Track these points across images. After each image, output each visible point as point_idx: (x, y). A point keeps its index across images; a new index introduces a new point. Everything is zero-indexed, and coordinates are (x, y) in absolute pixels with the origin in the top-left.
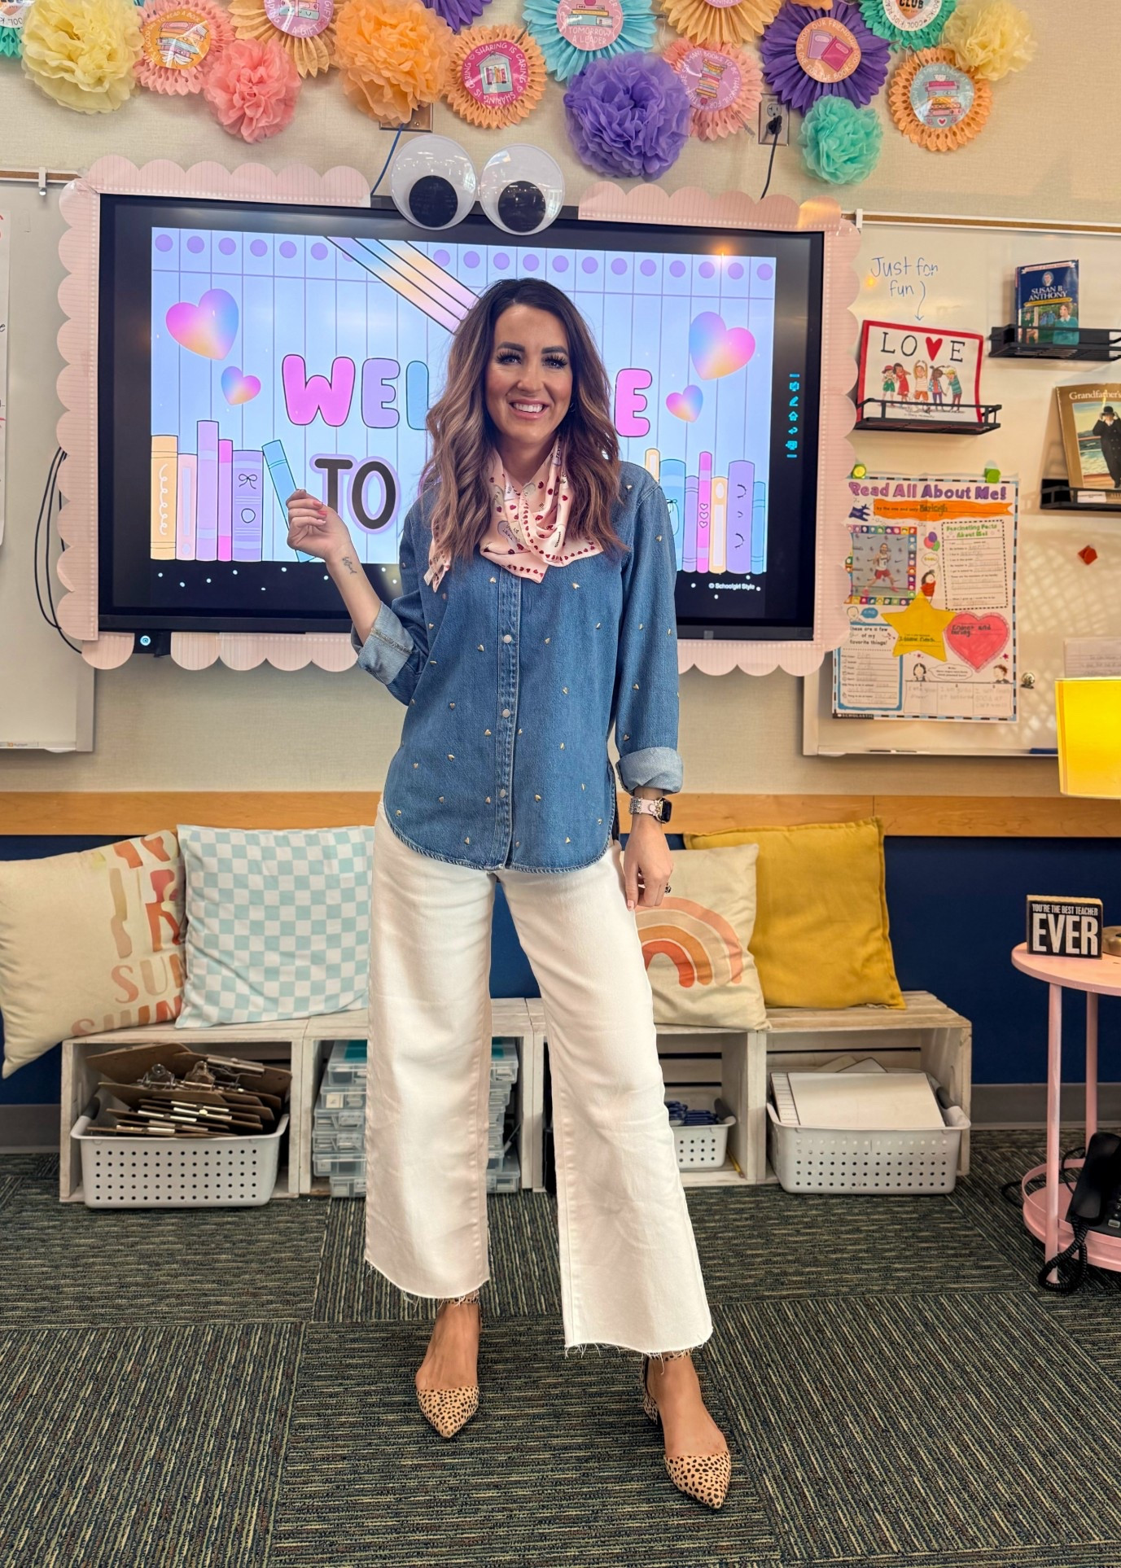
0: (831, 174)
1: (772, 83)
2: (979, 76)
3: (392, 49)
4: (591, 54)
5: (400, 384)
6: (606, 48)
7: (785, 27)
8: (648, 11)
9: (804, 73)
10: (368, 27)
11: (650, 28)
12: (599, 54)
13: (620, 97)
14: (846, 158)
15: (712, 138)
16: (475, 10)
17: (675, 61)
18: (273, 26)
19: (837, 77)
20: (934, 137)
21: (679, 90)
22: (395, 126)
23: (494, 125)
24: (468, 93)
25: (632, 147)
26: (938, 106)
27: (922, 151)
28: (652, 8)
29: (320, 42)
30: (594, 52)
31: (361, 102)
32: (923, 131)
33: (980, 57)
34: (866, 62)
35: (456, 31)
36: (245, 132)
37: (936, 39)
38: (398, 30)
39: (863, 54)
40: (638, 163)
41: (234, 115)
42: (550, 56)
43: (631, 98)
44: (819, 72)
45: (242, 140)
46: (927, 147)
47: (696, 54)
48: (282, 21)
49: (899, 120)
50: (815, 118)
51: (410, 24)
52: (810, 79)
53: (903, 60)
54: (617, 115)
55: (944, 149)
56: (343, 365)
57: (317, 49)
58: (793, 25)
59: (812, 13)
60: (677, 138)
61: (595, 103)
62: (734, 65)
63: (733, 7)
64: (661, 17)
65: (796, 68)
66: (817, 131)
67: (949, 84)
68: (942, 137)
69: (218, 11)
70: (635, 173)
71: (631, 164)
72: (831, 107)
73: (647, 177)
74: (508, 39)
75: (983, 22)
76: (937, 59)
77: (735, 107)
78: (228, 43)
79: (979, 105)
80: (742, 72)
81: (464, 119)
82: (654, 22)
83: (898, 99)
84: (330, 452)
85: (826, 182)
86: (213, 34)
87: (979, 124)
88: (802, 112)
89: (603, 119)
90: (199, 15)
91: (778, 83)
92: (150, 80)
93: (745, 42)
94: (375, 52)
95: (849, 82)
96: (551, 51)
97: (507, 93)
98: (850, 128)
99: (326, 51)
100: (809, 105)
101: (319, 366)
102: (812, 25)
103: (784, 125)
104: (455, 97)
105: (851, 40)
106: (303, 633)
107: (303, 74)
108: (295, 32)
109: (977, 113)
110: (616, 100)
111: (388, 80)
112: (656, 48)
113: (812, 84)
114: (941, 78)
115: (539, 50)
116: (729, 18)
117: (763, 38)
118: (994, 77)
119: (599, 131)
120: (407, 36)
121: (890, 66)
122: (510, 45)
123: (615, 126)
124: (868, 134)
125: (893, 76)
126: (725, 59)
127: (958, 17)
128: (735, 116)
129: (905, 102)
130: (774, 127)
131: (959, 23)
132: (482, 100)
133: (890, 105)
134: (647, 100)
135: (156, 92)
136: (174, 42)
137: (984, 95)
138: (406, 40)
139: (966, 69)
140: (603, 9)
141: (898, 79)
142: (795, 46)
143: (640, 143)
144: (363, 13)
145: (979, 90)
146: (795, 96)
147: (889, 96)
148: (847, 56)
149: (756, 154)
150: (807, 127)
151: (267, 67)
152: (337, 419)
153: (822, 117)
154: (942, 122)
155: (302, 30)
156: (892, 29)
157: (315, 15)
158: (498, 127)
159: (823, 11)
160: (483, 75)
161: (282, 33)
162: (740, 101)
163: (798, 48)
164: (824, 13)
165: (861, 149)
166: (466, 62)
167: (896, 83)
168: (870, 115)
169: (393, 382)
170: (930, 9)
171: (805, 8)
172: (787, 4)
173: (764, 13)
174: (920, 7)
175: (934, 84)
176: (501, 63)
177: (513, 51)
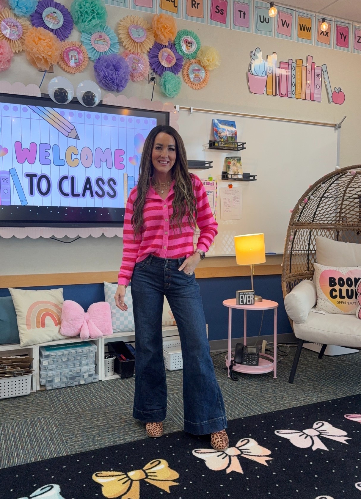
0: (169, 94)
1: (152, 66)
2: (207, 69)
3: (44, 47)
4: (101, 53)
5: (51, 151)
6: (106, 52)
7: (155, 50)
8: (117, 41)
9: (161, 64)
10: (37, 40)
11: (118, 47)
12: (104, 53)
13: (111, 67)
14: (173, 90)
15: (136, 81)
16: (66, 36)
17: (125, 57)
18: (4, 35)
19: (170, 66)
20: (194, 85)
21: (127, 66)
22: (43, 71)
23: (73, 72)
24: (65, 62)
25: (115, 82)
26: (196, 76)
27: (191, 89)
28: (119, 40)
29: (19, 42)
30: (102, 53)
31: (33, 62)
32: (192, 83)
33: (206, 63)
34: (177, 62)
35: (61, 42)
37: (195, 56)
38: (45, 41)
39: (176, 59)
40: (116, 87)
42: (89, 52)
43: (115, 68)
44: (164, 64)
46: (193, 88)
47: (131, 56)
48: (7, 34)
49: (186, 79)
50: (165, 78)
51: (49, 40)
52: (162, 65)
53: (187, 62)
54: (111, 72)
55: (197, 89)
56: (33, 144)
57: (18, 44)
58: (157, 49)
59: (163, 46)
60: (126, 80)
61: (104, 68)
62: (142, 60)
63: (141, 42)
64: (121, 43)
65: (158, 62)
66: (165, 82)
67: (199, 70)
68: (197, 85)
70: (115, 90)
71: (114, 88)
72: (168, 74)
73: (118, 91)
74: (76, 46)
75: (208, 54)
76: (196, 63)
77: (142, 72)
79: (206, 77)
80: (144, 62)
81: (64, 70)
82: (119, 44)
83: (185, 73)
84: (30, 171)
85: (167, 96)
87: (206, 82)
88: (160, 75)
89: (107, 74)
91: (154, 66)
93: (144, 53)
94: (40, 48)
95: (173, 67)
96: (89, 51)
97: (77, 63)
98: (174, 81)
99: (21, 45)
100: (162, 73)
101: (26, 145)
102: (163, 50)
103: (156, 79)
104: (61, 63)
105: (173, 55)
106: (24, 227)
107: (14, 52)
108: (11, 38)
109: (206, 79)
110: (110, 68)
111: (43, 57)
112: (119, 52)
113: (163, 67)
114: (197, 68)
115: (86, 51)
116: (140, 45)
117: (149, 52)
118: (211, 69)
119: (105, 77)
120: (48, 43)
121: (183, 63)
122: (77, 48)
123: (110, 76)
124: (178, 83)
125: (184, 66)
126: (139, 58)
127: (200, 51)
128: (142, 75)
129: (187, 74)
130: (153, 79)
131: (201, 52)
132: (70, 64)
133: (183, 75)
134: (118, 69)
137: (208, 74)
138: (48, 45)
139: (203, 66)
140: (105, 39)
141: (185, 67)
142: (158, 55)
143: (117, 82)
144: (34, 35)
145: (206, 72)
146: (158, 70)
147: (183, 72)
148: (173, 60)
149: (148, 87)
150: (163, 80)
151: (3, 49)
152: (32, 162)
153: (167, 78)
154: (197, 81)
155: (13, 38)
156: (184, 52)
157: (17, 33)
158: (74, 73)
159: (165, 45)
160: (70, 56)
161: (7, 38)
162: (144, 71)
163: (159, 56)
164: (166, 46)
165: (177, 88)
166: (64, 52)
167: (185, 69)
168: (178, 77)
169: (49, 151)
170: (194, 48)
171: (161, 44)
172: (155, 42)
173: (149, 45)
174: (191, 47)
175: (195, 70)
176: (75, 53)
177: (78, 50)
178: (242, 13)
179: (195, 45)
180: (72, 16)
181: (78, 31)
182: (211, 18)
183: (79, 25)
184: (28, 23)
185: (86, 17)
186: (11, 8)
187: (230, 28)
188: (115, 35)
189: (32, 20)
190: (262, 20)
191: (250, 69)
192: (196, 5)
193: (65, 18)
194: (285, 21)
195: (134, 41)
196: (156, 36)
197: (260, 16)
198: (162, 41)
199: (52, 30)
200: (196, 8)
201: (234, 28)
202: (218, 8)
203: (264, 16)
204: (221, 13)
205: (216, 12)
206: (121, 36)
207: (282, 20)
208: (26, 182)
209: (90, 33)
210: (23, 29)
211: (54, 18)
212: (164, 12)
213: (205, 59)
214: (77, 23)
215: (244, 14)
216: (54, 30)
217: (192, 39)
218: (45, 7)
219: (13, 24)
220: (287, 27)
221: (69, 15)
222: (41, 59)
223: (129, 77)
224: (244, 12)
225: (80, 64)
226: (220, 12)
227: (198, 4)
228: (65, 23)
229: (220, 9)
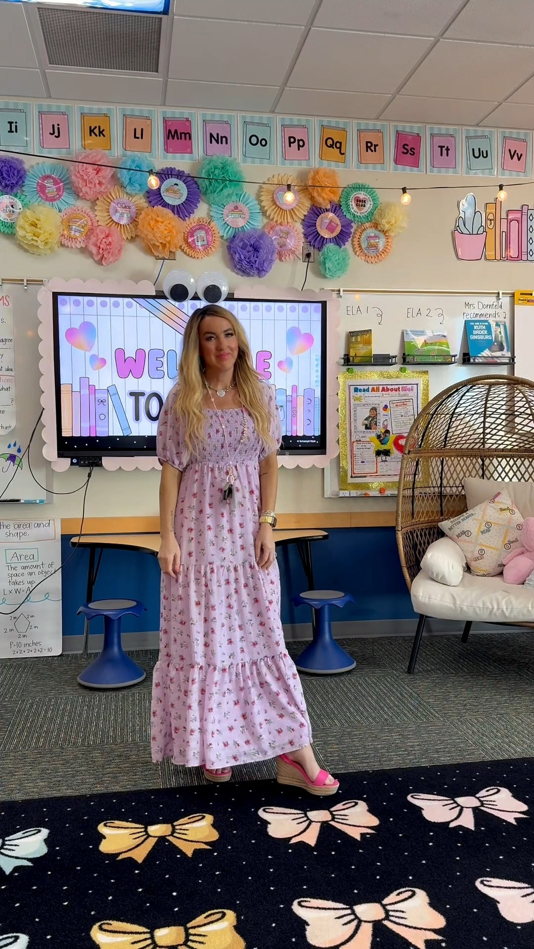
0: (329, 274)
1: (307, 238)
2: (386, 234)
3: (162, 232)
4: (237, 229)
5: (165, 360)
6: (243, 227)
7: (312, 215)
8: (258, 211)
9: (320, 235)
10: (152, 223)
11: (260, 218)
12: (240, 230)
13: (249, 247)
14: (336, 269)
15: (285, 260)
16: (191, 212)
17: (270, 231)
18: (113, 220)
19: (332, 236)
20: (370, 258)
21: (271, 243)
22: (161, 258)
24: (190, 245)
25: (254, 266)
26: (371, 246)
27: (365, 263)
28: (260, 209)
29: (131, 226)
31: (149, 249)
32: (366, 255)
33: (387, 227)
34: (343, 229)
35: (184, 220)
36: (103, 262)
37: (370, 218)
38: (163, 224)
39: (342, 225)
40: (256, 272)
41: (100, 257)
42: (221, 230)
43: (253, 248)
44: (326, 234)
45: (103, 265)
46: (368, 262)
47: (278, 228)
48: (116, 219)
49: (357, 251)
50: (323, 254)
51: (168, 222)
52: (322, 237)
53: (358, 227)
54: (247, 254)
55: (374, 263)
56: (141, 352)
57: (130, 228)
58: (315, 215)
59: (322, 210)
60: (271, 261)
61: (239, 249)
62: (293, 232)
63: (292, 209)
64: (264, 213)
65: (316, 232)
66: (325, 259)
67: (376, 237)
68: (373, 258)
69: (90, 214)
70: (255, 275)
71: (254, 273)
72: (331, 246)
73: (259, 277)
74: (204, 223)
75: (388, 214)
76: (371, 227)
77: (293, 249)
78: (95, 226)
79: (388, 245)
80: (296, 235)
81: (188, 255)
82: (261, 215)
83: (356, 243)
84: (136, 389)
85: (328, 277)
86: (90, 223)
87: (387, 253)
88: (319, 249)
89: (242, 257)
90: (84, 216)
91: (310, 238)
92: (66, 242)
93: (296, 222)
94: (156, 233)
95: (337, 237)
96: (222, 228)
97: (205, 245)
98: (337, 258)
99: (133, 229)
100: (322, 247)
101: (131, 353)
102: (323, 215)
103: (312, 255)
104: (184, 246)
105: (338, 221)
107: (125, 239)
108: (121, 223)
109: (387, 248)
110: (247, 249)
111: (161, 243)
112: (262, 226)
113: (323, 239)
114: (372, 235)
115: (217, 228)
116: (290, 213)
118: (393, 234)
119: (240, 260)
120: (167, 226)
121: (352, 230)
122: (205, 226)
123: (247, 259)
124: (345, 259)
125: (354, 233)
126: (288, 229)
127: (379, 209)
128: (293, 252)
129: (359, 244)
130: (308, 255)
131: (380, 211)
132: (195, 248)
133: (353, 245)
134: (258, 248)
135: (68, 247)
136: (74, 227)
137: (389, 241)
138: (167, 228)
139: (382, 231)
140: (241, 211)
141: (356, 235)
143: (257, 266)
144: (150, 217)
145: (387, 239)
146: (316, 244)
147: (353, 241)
148: (336, 227)
149: (302, 266)
150: (321, 256)
151: (112, 238)
152: (138, 376)
153: (327, 253)
154: (373, 252)
155: (124, 221)
156: (353, 215)
157: (129, 215)
158: (201, 258)
159: (326, 209)
160: (196, 237)
161: (116, 223)
162: (295, 246)
163: (317, 224)
165: (342, 265)
166: (188, 233)
167: (355, 237)
168: (345, 250)
169: (161, 359)
170: (369, 206)
171: (320, 208)
172: (313, 205)
173: (303, 212)
174: (364, 206)
175: (370, 237)
176: (202, 233)
177: (206, 228)
178: (444, 149)
179: (369, 203)
180: (199, 186)
181: (207, 203)
182: (397, 161)
183: (208, 196)
184: (142, 202)
185: (216, 186)
186: (122, 186)
187: (425, 173)
188: (257, 202)
189: (149, 197)
190: (477, 154)
191: (458, 226)
192: (373, 148)
193: (190, 190)
194: (515, 151)
195: (281, 208)
196: (312, 198)
197: (473, 150)
198: (320, 204)
199: (173, 208)
200: (372, 151)
201: (432, 171)
202: (406, 147)
203: (479, 149)
204: (410, 154)
205: (403, 153)
206: (263, 204)
207: (510, 150)
208: (129, 403)
209: (222, 204)
210: (137, 210)
211: (175, 192)
212: (325, 163)
213: (384, 221)
214: (205, 194)
215: (448, 149)
216: (176, 207)
217: (365, 195)
218: (165, 179)
219: (124, 206)
220: (519, 159)
221: (195, 185)
222: (159, 246)
223: (276, 256)
224: (447, 147)
225: (209, 245)
226: (410, 152)
227: (376, 146)
228: (189, 196)
229: (408, 148)
